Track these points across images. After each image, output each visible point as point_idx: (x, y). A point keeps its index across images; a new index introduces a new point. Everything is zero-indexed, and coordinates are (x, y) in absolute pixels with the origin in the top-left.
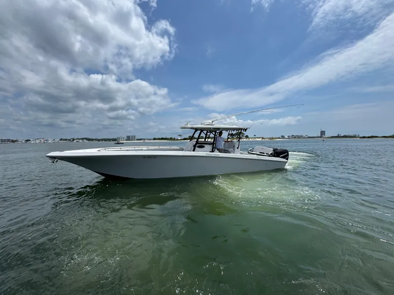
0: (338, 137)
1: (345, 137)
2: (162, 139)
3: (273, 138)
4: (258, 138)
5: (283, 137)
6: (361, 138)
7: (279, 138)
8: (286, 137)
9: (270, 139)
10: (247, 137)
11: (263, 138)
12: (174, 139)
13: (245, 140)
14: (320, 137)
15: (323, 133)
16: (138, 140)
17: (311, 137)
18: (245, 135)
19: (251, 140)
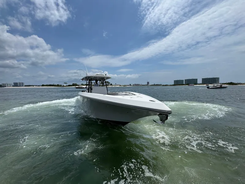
0: (154, 85)
1: (157, 85)
2: (50, 85)
3: (125, 86)
4: (118, 85)
5: (130, 85)
6: (162, 85)
7: (128, 85)
8: (132, 85)
9: (124, 86)
10: (111, 84)
11: (120, 85)
12: (61, 86)
13: (110, 86)
14: (147, 85)
15: (148, 83)
16: (26, 86)
17: (143, 85)
18: (110, 84)
19: (113, 86)
